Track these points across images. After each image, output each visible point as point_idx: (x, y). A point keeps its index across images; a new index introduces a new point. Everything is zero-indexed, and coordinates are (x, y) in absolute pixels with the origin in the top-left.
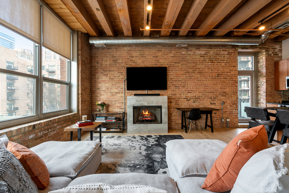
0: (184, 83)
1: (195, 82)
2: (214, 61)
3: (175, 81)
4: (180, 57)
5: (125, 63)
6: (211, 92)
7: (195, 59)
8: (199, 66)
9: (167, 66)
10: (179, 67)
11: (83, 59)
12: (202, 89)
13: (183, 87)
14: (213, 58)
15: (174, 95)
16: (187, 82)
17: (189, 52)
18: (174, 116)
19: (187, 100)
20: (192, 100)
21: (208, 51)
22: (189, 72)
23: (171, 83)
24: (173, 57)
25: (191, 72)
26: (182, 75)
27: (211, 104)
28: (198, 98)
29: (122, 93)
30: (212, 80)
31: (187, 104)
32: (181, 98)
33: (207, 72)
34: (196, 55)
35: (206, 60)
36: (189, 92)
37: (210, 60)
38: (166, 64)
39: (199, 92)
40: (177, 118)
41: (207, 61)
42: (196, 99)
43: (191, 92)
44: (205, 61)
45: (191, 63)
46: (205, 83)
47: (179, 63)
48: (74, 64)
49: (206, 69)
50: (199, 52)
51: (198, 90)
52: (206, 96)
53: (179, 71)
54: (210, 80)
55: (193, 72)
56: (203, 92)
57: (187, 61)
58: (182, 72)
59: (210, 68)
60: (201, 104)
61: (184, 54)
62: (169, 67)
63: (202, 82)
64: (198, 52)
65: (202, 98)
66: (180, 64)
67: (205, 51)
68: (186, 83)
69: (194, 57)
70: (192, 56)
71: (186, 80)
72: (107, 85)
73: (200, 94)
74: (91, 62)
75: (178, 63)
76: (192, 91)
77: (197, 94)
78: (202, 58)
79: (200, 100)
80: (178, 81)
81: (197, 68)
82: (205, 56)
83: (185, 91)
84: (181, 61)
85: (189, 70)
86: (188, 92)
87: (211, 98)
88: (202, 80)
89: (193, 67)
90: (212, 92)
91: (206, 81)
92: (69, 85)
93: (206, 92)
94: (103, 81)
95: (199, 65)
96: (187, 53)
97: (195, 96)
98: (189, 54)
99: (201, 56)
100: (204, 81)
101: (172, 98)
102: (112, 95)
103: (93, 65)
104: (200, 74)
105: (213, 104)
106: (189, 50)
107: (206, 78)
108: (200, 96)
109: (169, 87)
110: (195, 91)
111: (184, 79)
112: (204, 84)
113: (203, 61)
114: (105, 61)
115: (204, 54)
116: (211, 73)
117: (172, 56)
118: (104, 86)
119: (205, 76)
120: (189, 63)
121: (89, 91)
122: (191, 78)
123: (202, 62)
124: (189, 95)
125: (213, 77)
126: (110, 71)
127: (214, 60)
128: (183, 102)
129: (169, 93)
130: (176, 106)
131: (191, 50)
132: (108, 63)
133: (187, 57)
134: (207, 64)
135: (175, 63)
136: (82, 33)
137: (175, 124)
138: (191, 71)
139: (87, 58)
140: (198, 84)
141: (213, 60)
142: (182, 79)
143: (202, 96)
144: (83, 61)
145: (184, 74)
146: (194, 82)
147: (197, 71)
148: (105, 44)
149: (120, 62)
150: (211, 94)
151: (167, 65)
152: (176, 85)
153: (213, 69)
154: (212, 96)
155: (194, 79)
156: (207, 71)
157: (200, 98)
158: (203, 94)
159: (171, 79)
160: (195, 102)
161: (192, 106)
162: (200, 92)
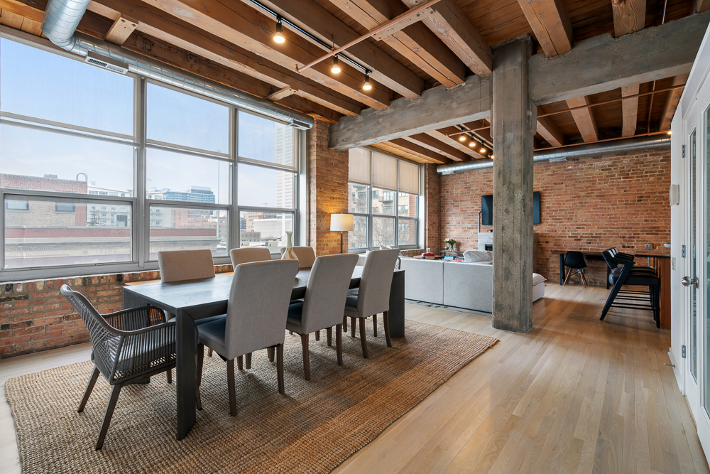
0: (569, 213)
1: (592, 212)
2: (630, 175)
3: (554, 211)
4: (564, 174)
5: (481, 190)
6: (623, 228)
7: (591, 175)
8: (598, 186)
9: (541, 190)
10: (561, 189)
11: (431, 191)
12: (604, 222)
13: (569, 219)
14: (629, 171)
15: (552, 231)
16: (576, 211)
17: (580, 165)
18: (553, 262)
19: (575, 240)
20: (585, 240)
21: (618, 159)
22: (579, 197)
23: (548, 214)
24: (552, 175)
25: (584, 196)
26: (567, 201)
27: (624, 247)
28: (595, 237)
29: (477, 228)
30: (626, 208)
31: (575, 245)
32: (566, 237)
33: (616, 195)
34: (594, 169)
35: (614, 175)
36: (579, 228)
37: (622, 175)
38: (540, 186)
39: (598, 228)
40: (555, 264)
41: (616, 176)
42: (592, 238)
43: (584, 228)
44: (610, 176)
45: (584, 182)
46: (612, 212)
47: (562, 183)
48: (422, 199)
49: (613, 189)
50: (599, 163)
51: (596, 225)
52: (614, 234)
53: (561, 195)
54: (622, 208)
55: (588, 196)
56: (606, 228)
57: (575, 179)
58: (567, 198)
59: (622, 188)
60: (602, 247)
61: (570, 170)
62: (544, 190)
63: (605, 212)
64: (597, 164)
65: (604, 237)
66: (564, 185)
67: (611, 160)
68: (573, 213)
69: (590, 172)
70: (585, 172)
71: (574, 209)
72: (458, 218)
73: (601, 231)
74: (440, 192)
75: (559, 184)
76: (585, 225)
77: (595, 231)
78: (605, 173)
79: (602, 240)
80: (560, 210)
81: (595, 190)
82: (612, 168)
83: (572, 225)
84: (565, 180)
85: (580, 193)
86: (577, 228)
87: (624, 237)
88: (605, 209)
89: (587, 188)
90: (626, 228)
91: (614, 209)
92: (417, 221)
93: (613, 228)
94: (453, 214)
95: (599, 184)
96: (576, 167)
97: (592, 234)
98: (579, 169)
99: (602, 170)
100: (609, 209)
101: (549, 237)
102: (464, 231)
103: (442, 195)
104: (600, 199)
105: (628, 247)
106: (581, 162)
107: (612, 205)
108: (600, 234)
109: (545, 219)
110: (590, 225)
111: (570, 207)
112: (608, 215)
113: (607, 176)
114: (455, 190)
115: (609, 166)
116: (624, 195)
117: (548, 175)
118: (454, 219)
119: (611, 202)
120: (580, 182)
121: (437, 226)
122: (583, 206)
123: (604, 179)
124: (580, 231)
125: (629, 202)
126: (461, 201)
127: (630, 173)
128: (568, 243)
129: (544, 228)
130: (555, 248)
131: (585, 162)
132: (459, 191)
133: (576, 173)
134: (615, 180)
135: (555, 184)
136: (429, 164)
137: (553, 274)
138: (583, 194)
139: (435, 189)
140: (597, 215)
141: (628, 174)
142: (566, 207)
143: (605, 234)
144: (430, 193)
145: (571, 200)
146: (588, 212)
147: (596, 193)
148: (454, 172)
149: (474, 188)
150: (625, 231)
151: (542, 188)
152: (556, 216)
153: (628, 189)
154: (625, 234)
155: (590, 206)
156: (615, 192)
157: (600, 237)
158: (607, 231)
159: (548, 207)
160: (590, 243)
161: (584, 249)
162: (601, 228)
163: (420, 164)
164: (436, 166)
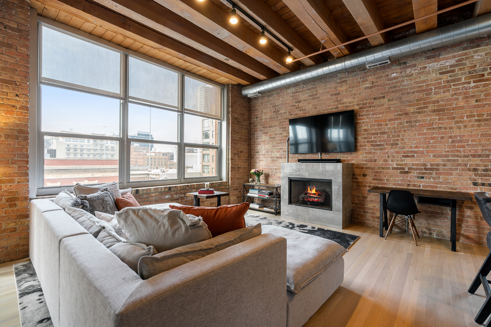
0: (394, 136)
1: (425, 134)
2: (486, 76)
3: (373, 134)
4: (386, 85)
5: (290, 112)
6: (474, 156)
7: (424, 82)
8: (434, 97)
9: (356, 108)
10: (383, 105)
11: (236, 116)
12: (443, 148)
13: (392, 145)
14: (485, 70)
15: (371, 161)
16: (402, 133)
17: (408, 71)
18: (371, 201)
19: (401, 173)
20: (415, 173)
21: (465, 54)
22: (407, 114)
23: (365, 138)
24: (371, 87)
25: (414, 113)
26: (390, 120)
27: (475, 184)
28: (431, 169)
29: (285, 157)
30: (479, 126)
31: (402, 180)
32: (388, 168)
33: (462, 107)
34: (429, 73)
35: (460, 79)
36: (407, 156)
37: (472, 77)
38: (355, 103)
39: (434, 156)
40: (373, 204)
41: (463, 80)
42: (426, 171)
43: (413, 156)
44: (454, 81)
45: (413, 93)
46: (456, 132)
47: (384, 97)
48: (224, 124)
49: (457, 99)
50: (435, 64)
51: (432, 152)
52: (459, 165)
53: (383, 113)
54: (473, 126)
55: (419, 113)
56: (447, 156)
57: (401, 90)
58: (391, 116)
59: (473, 96)
60: (441, 183)
61: (395, 78)
62: (361, 108)
63: (446, 133)
64: (433, 65)
65: (444, 169)
66: (386, 100)
67: (454, 57)
68: (398, 136)
69: (423, 78)
70: (415, 78)
71: (400, 131)
72: (267, 147)
73: (439, 161)
74: (249, 118)
75: (380, 98)
76: (415, 152)
77: (430, 160)
78: (446, 77)
79: (440, 174)
80: (382, 133)
81: (429, 103)
82: (456, 69)
83: (397, 152)
84: (388, 92)
85: (408, 108)
86: (404, 156)
87: (475, 170)
88: (445, 128)
89: (418, 100)
90: (479, 156)
91: (459, 128)
92: (219, 149)
93: (457, 156)
94: (262, 141)
95: (436, 93)
96: (403, 74)
97: (425, 165)
98: (407, 76)
99: (441, 74)
100: (451, 128)
101: (367, 168)
102: (273, 161)
103: (252, 121)
104: (438, 115)
105: (483, 184)
106: (409, 67)
107: (457, 122)
108: (438, 165)
109: (361, 146)
110: (422, 152)
111: (394, 128)
112: (450, 137)
113: (448, 82)
114: (264, 113)
115: (451, 66)
116: (475, 107)
117: (366, 88)
118: (263, 148)
119: (454, 118)
120: (408, 93)
121: (246, 155)
122: (412, 126)
123: (444, 87)
124: (408, 161)
125: (485, 117)
126: (270, 127)
127: (486, 73)
128: (391, 176)
129: (361, 157)
130: (375, 183)
131: (415, 66)
132: (268, 116)
133: (403, 81)
134: (461, 87)
135: (375, 99)
136: (233, 85)
137: (372, 217)
138: (412, 109)
139: (243, 114)
140: (433, 138)
141: (483, 75)
142: (389, 129)
143: (445, 165)
144: (234, 119)
145: (396, 119)
146: (419, 134)
147: (431, 107)
148: (259, 92)
149: (283, 112)
150: (477, 161)
151: (358, 105)
152: (376, 142)
153: (482, 97)
154: (477, 165)
155: (422, 126)
156: (462, 104)
157: (437, 170)
158: (449, 161)
159: (365, 130)
160: (422, 178)
161: (414, 186)
162: (439, 156)
163: (222, 85)
164: (241, 87)
